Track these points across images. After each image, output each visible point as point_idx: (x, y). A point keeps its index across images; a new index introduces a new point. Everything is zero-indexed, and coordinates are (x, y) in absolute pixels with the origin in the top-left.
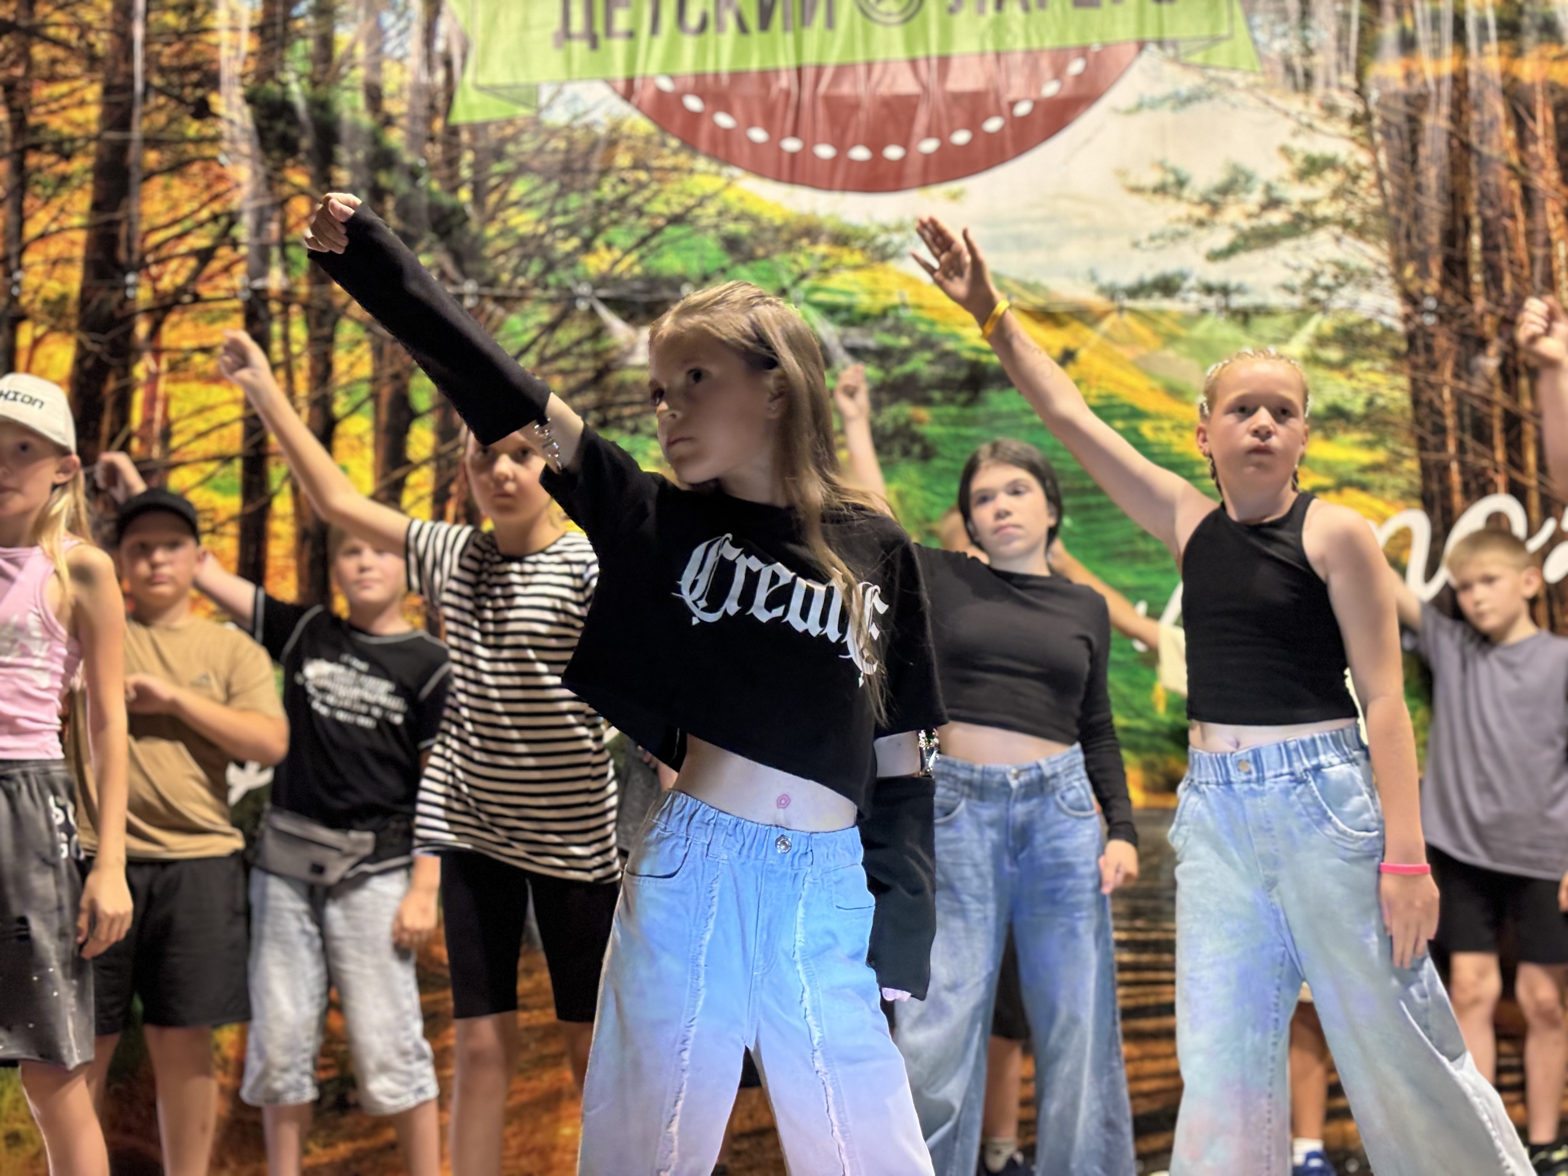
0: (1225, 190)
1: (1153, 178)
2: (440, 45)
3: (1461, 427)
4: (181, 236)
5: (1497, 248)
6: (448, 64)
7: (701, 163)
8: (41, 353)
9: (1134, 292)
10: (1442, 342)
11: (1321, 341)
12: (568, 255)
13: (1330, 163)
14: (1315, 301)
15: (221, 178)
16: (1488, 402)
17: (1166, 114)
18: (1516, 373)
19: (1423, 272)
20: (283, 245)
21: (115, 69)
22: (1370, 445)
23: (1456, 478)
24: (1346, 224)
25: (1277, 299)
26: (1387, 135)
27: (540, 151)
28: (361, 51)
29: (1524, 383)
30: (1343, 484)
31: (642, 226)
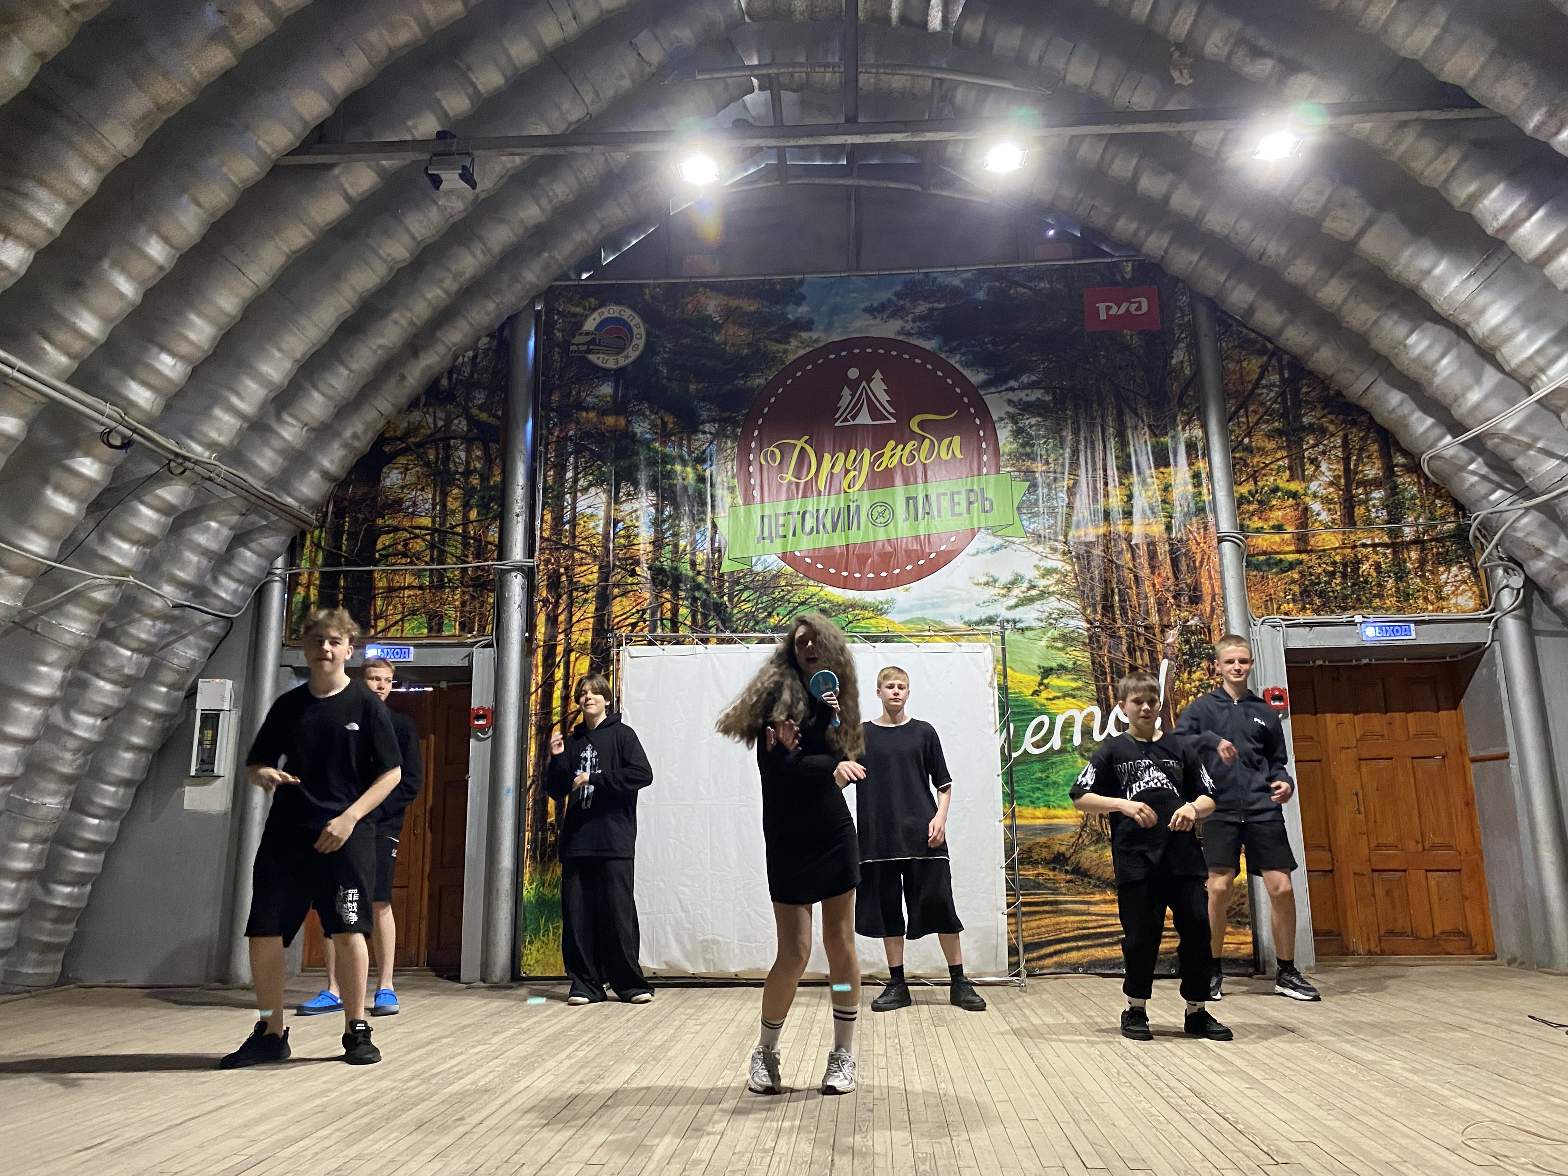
0: (1013, 583)
1: (984, 579)
2: (716, 545)
3: (1112, 673)
4: (625, 619)
5: (1125, 601)
6: (720, 551)
7: (811, 582)
8: (578, 662)
9: (978, 623)
10: (1103, 638)
11: (1055, 640)
12: (763, 619)
13: (1055, 571)
14: (1051, 624)
15: (640, 597)
16: (1123, 662)
17: (988, 556)
18: (1135, 650)
19: (1095, 611)
20: (662, 620)
21: (602, 561)
22: (1076, 680)
23: (1111, 693)
24: (1062, 594)
25: (1035, 624)
26: (1078, 558)
27: (753, 581)
28: (688, 548)
29: (1138, 654)
30: (1065, 696)
31: (790, 607)
